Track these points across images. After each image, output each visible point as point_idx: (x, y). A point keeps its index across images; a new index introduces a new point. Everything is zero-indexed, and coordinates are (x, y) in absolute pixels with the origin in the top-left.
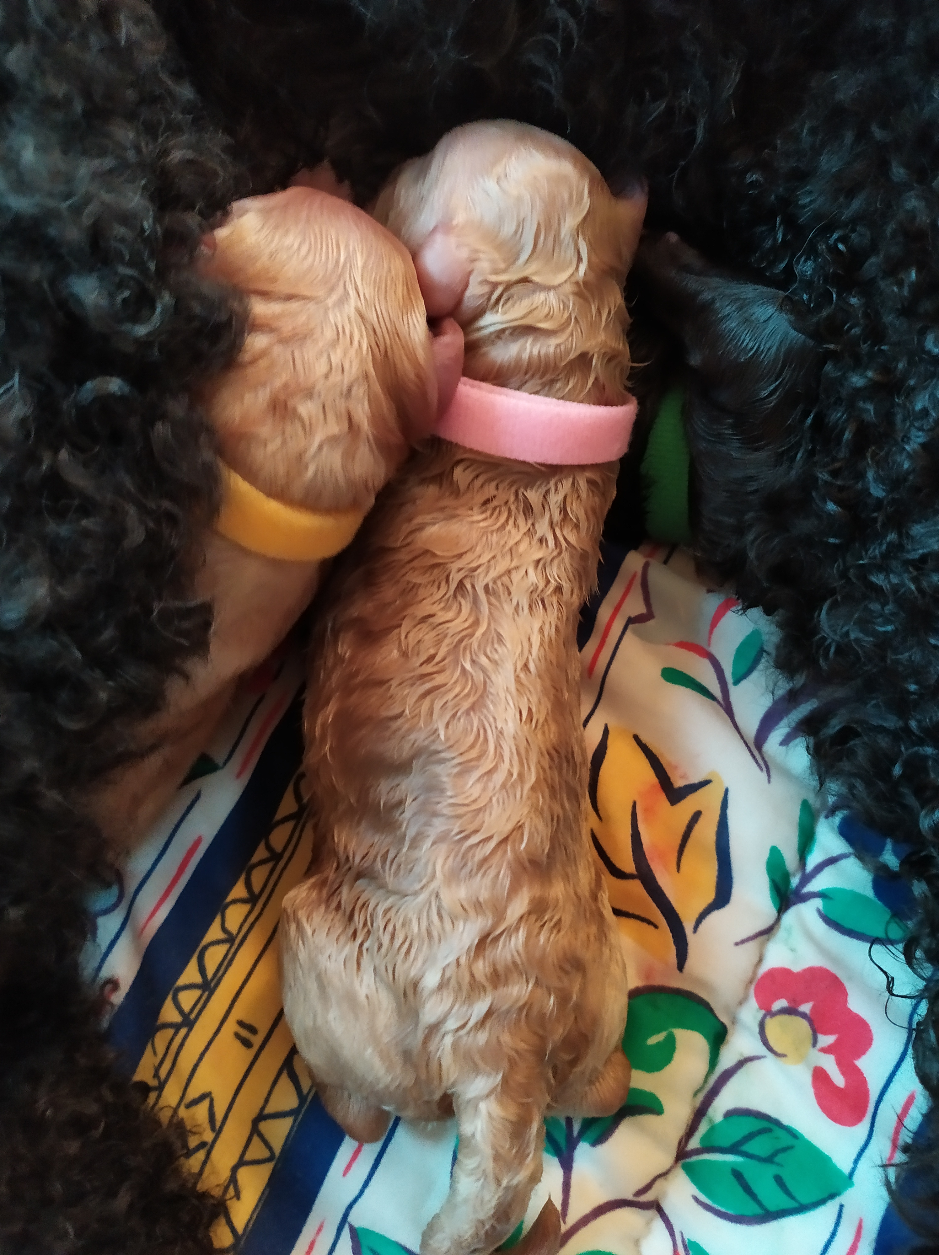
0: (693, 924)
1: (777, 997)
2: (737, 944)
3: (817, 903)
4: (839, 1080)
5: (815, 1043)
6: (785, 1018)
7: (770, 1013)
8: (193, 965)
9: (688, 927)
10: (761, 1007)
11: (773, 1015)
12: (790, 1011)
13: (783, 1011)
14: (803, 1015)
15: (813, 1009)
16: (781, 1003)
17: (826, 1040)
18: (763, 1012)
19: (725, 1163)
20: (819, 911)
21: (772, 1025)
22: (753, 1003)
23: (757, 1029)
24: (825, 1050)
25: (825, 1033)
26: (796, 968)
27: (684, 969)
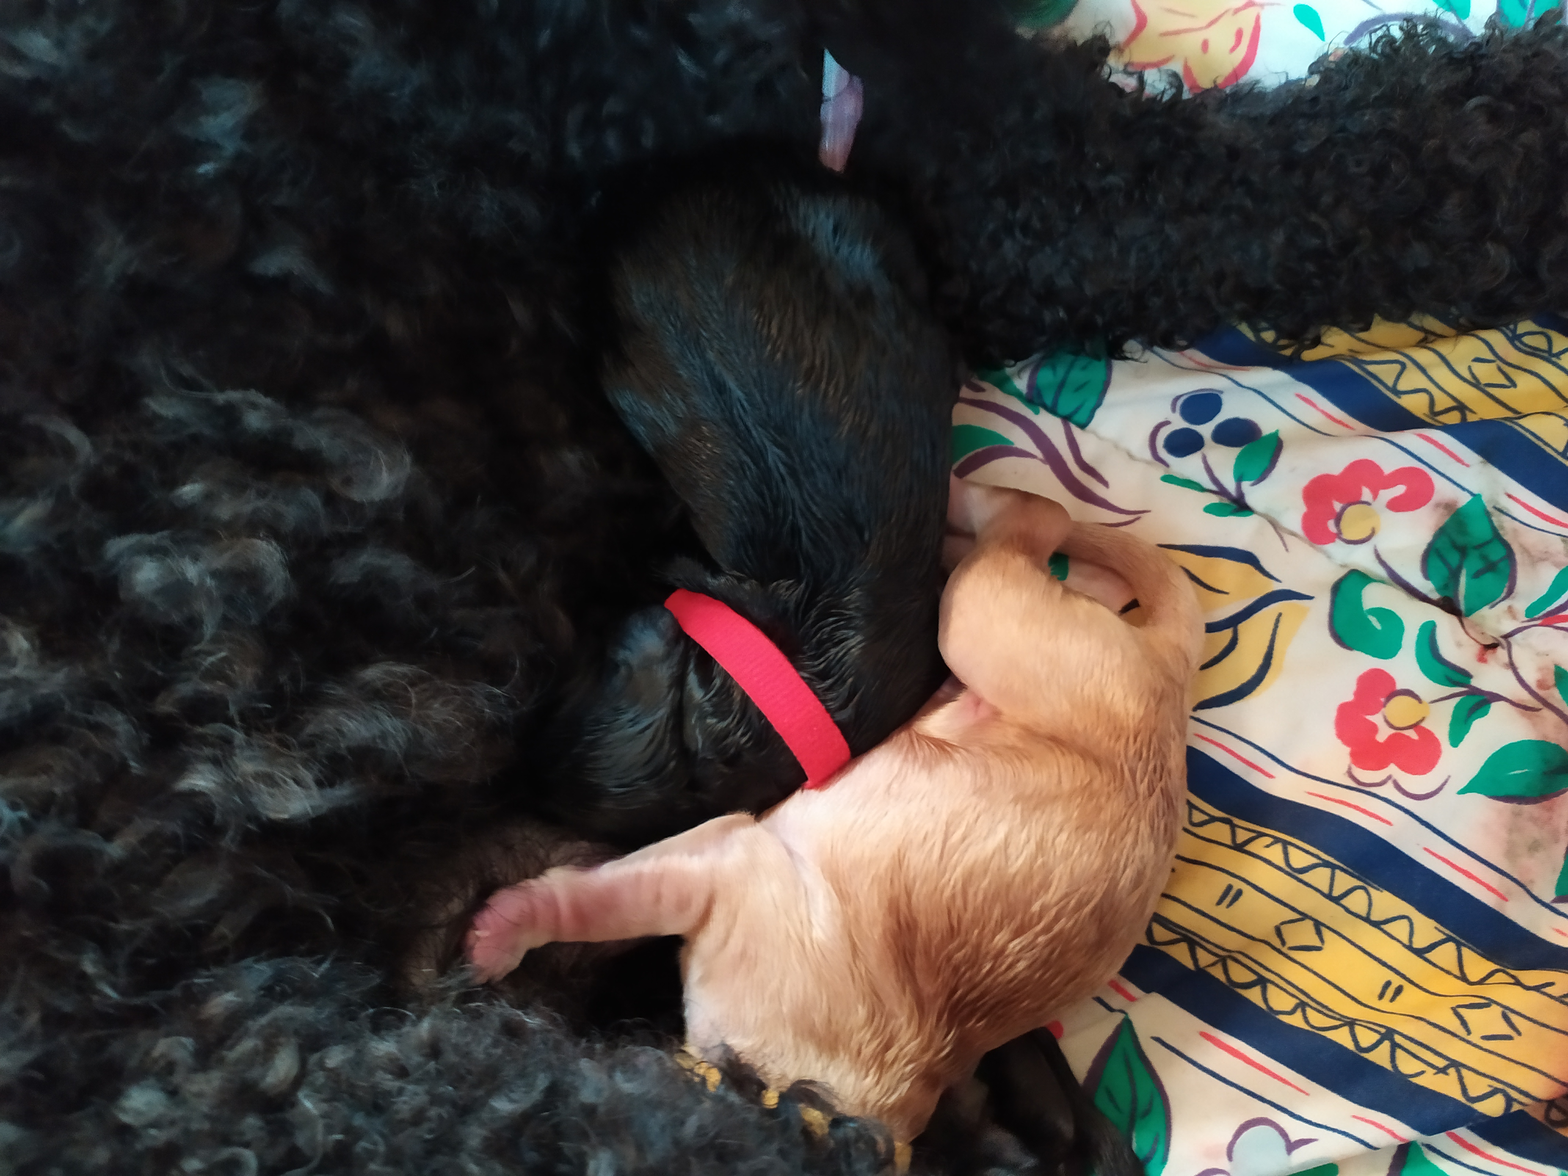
0: (1274, 582)
1: (1326, 529)
2: (1287, 550)
3: (1246, 485)
4: (1399, 490)
5: (1368, 504)
6: (1343, 524)
7: (1339, 535)
9: (1275, 587)
10: (1333, 541)
11: (1339, 531)
12: (1338, 519)
13: (1338, 524)
14: (1343, 510)
15: (1340, 501)
16: (1331, 525)
17: (1366, 494)
18: (1337, 540)
19: (1467, 584)
20: (1253, 485)
21: (1347, 535)
22: (1330, 547)
23: (1351, 546)
24: (1375, 496)
25: (1360, 494)
26: (1303, 509)
27: (1311, 595)
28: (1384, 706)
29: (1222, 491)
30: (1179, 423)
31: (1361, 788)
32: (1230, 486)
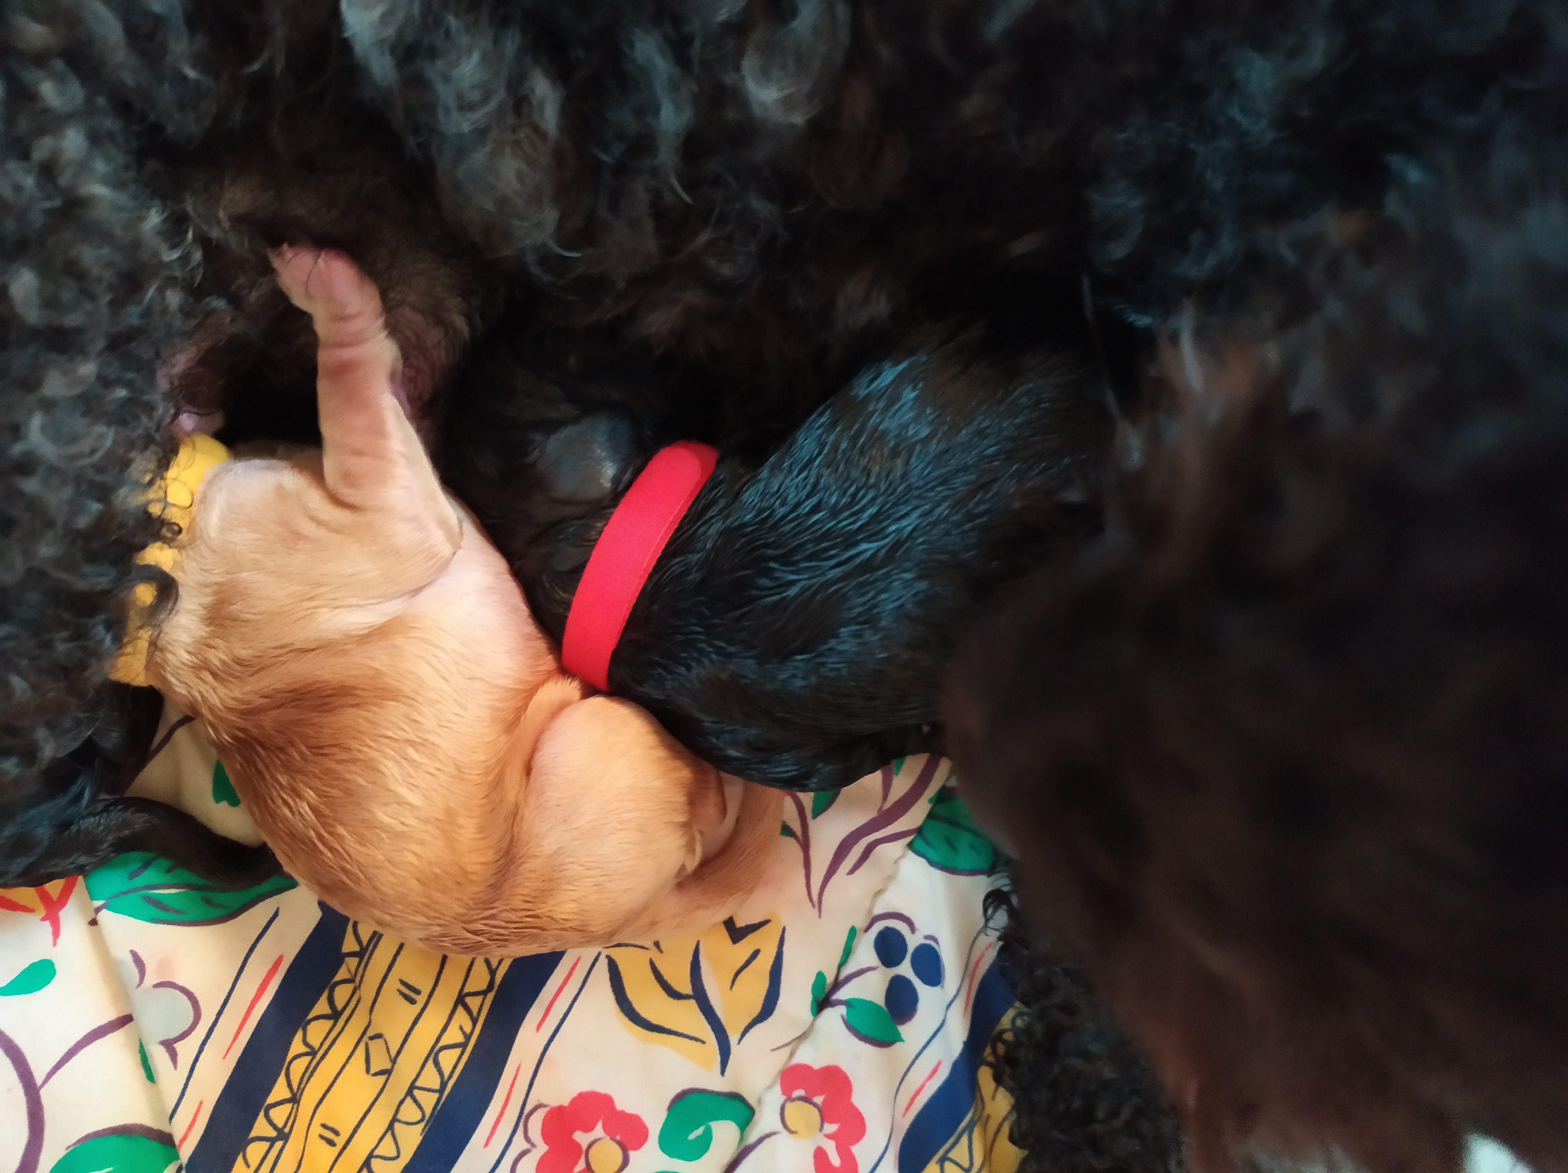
0: (739, 1036)
1: (796, 1088)
2: (773, 1050)
3: (842, 1010)
4: (835, 1160)
5: (821, 1129)
6: (801, 1104)
7: (790, 1099)
8: (282, 1080)
9: (733, 1039)
10: (784, 1093)
11: (793, 1100)
12: (806, 1100)
13: (800, 1099)
14: (815, 1105)
15: (824, 1102)
16: (800, 1092)
17: (830, 1128)
18: (784, 1098)
20: (842, 1017)
21: (789, 1107)
22: (778, 1089)
23: (778, 1110)
24: (829, 1136)
25: (831, 1122)
26: (816, 1066)
27: (726, 1073)
28: (612, 1139)
29: (837, 985)
30: (913, 942)
31: (523, 1118)
32: (842, 994)
